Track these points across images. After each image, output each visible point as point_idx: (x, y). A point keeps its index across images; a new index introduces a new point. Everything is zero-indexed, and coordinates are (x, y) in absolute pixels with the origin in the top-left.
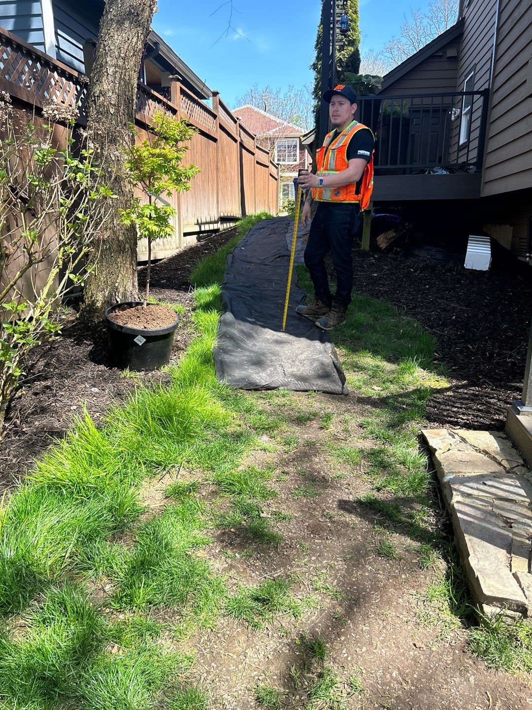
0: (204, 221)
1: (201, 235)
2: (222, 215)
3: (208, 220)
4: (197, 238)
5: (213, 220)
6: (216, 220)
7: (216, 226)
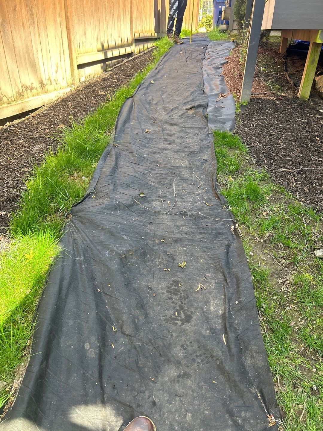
0: (112, 44)
1: (107, 63)
2: (137, 36)
3: (119, 42)
4: (102, 67)
5: (126, 42)
6: (130, 42)
7: (128, 50)
